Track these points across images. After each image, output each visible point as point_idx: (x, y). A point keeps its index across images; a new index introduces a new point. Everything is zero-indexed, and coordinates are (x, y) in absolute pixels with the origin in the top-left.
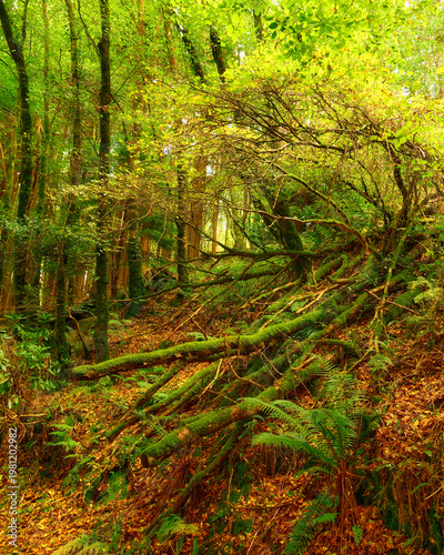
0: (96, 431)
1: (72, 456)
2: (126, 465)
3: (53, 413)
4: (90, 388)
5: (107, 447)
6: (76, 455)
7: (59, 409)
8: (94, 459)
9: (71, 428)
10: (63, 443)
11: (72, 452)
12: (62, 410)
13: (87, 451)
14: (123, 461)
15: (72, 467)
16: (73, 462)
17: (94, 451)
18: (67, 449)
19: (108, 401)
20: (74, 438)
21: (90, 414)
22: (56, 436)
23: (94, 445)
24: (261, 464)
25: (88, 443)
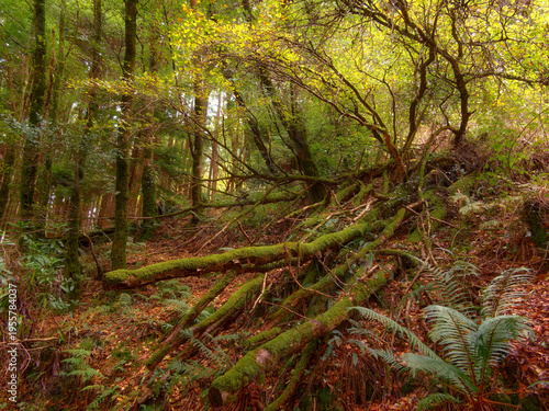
0: (119, 355)
1: (90, 387)
2: (161, 396)
3: (66, 336)
4: (108, 308)
5: (135, 375)
6: (95, 386)
7: (73, 331)
8: (118, 389)
9: (89, 353)
10: (79, 372)
11: (90, 382)
12: (77, 332)
13: (110, 380)
14: (158, 391)
15: (89, 402)
16: (92, 395)
17: (118, 379)
18: (84, 380)
19: (132, 321)
20: (92, 365)
21: (110, 335)
22: (70, 363)
23: (117, 373)
24: (349, 392)
25: (109, 370)
